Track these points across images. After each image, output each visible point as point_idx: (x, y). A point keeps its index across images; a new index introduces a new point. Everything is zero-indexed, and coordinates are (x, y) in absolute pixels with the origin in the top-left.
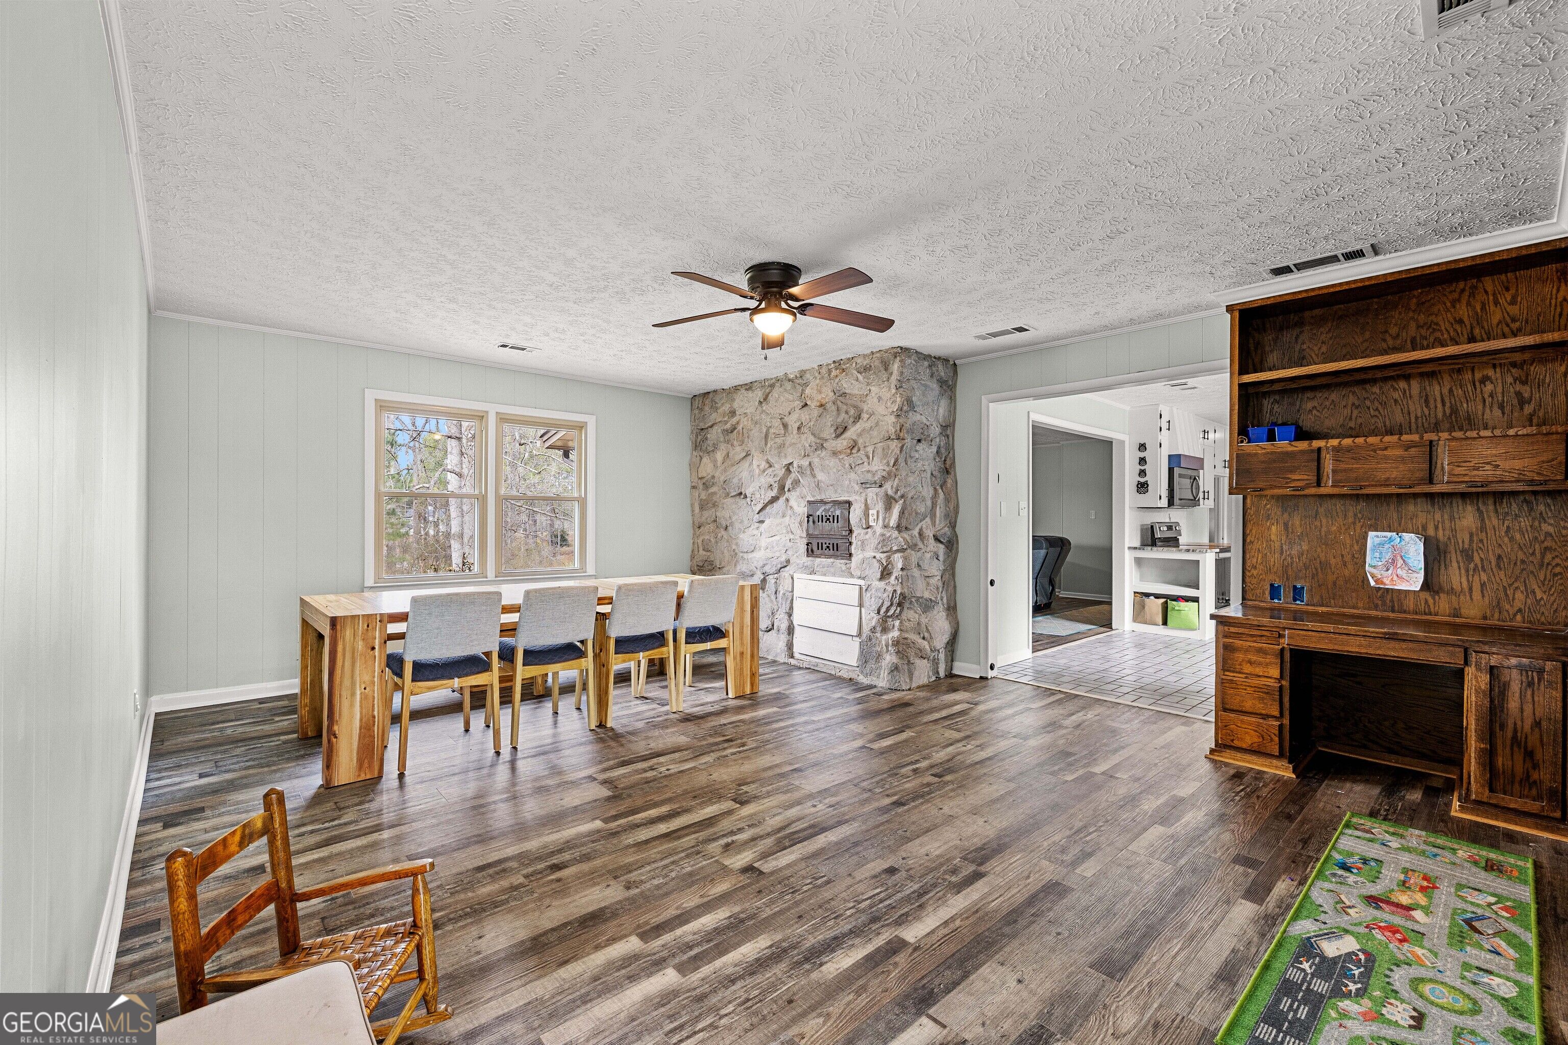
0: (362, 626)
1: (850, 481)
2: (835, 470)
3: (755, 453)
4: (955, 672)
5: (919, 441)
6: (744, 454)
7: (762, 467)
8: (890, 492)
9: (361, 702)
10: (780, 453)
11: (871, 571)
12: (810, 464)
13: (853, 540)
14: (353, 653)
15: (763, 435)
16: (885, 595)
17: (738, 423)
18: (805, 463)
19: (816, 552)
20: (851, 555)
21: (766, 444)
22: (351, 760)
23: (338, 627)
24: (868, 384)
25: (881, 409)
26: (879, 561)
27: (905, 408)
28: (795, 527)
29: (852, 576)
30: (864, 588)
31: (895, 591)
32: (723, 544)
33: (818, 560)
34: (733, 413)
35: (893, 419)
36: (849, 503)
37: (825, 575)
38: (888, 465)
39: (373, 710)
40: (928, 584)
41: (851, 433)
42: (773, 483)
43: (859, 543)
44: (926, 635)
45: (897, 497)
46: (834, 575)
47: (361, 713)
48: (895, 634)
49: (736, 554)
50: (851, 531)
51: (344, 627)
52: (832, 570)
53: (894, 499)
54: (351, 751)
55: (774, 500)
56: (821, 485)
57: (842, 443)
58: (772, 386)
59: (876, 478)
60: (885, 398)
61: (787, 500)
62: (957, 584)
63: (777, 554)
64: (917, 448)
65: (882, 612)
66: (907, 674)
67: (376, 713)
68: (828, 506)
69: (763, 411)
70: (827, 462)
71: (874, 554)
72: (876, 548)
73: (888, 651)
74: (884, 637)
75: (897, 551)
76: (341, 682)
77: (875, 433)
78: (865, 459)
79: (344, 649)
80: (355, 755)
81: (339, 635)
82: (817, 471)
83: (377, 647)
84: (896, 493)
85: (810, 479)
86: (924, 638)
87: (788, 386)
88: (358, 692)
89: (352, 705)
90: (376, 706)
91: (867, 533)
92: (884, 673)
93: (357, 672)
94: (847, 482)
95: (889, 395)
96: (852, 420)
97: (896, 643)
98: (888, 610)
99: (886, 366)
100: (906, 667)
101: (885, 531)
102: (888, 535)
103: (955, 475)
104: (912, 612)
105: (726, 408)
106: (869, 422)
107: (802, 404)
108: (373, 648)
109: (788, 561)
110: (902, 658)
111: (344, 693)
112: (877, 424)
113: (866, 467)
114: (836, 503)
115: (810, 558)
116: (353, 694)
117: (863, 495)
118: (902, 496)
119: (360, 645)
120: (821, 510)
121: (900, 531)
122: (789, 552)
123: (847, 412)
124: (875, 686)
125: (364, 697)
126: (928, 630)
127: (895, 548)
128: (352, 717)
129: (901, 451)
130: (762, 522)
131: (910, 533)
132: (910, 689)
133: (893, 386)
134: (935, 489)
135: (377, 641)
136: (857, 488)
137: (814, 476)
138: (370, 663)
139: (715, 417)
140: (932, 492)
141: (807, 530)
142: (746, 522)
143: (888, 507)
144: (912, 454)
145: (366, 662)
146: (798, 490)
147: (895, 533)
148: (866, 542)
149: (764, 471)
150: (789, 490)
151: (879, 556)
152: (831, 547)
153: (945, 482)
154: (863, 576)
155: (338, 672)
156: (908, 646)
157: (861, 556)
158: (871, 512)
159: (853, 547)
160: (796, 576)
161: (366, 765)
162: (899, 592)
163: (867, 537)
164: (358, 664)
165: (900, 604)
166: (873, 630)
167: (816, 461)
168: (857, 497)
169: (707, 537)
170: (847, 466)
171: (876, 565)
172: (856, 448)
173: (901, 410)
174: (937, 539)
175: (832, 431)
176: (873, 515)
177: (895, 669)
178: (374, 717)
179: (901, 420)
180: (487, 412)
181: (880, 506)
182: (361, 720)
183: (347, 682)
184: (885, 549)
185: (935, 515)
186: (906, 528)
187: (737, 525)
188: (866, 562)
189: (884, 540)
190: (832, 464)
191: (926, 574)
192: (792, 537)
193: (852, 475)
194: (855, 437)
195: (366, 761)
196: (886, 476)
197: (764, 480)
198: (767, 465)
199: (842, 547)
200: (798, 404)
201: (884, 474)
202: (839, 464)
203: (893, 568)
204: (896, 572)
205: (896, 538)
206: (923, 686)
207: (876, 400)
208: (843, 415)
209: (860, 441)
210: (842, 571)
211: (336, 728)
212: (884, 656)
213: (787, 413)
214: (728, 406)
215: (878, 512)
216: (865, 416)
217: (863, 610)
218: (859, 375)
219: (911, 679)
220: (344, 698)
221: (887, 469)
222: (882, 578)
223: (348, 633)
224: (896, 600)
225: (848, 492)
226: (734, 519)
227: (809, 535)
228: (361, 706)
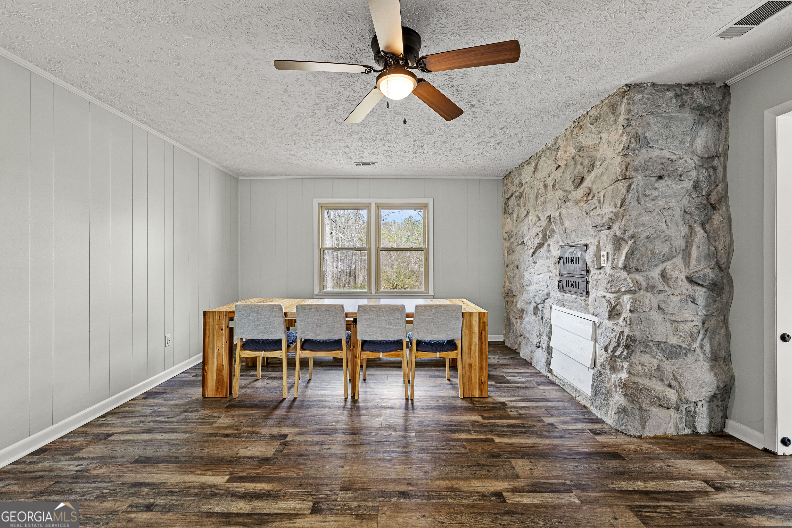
0: (217, 317)
1: (586, 225)
2: (576, 217)
3: (531, 211)
4: (729, 431)
5: (660, 177)
6: (526, 213)
7: (534, 221)
8: (618, 234)
9: (217, 356)
10: (543, 208)
11: (601, 310)
12: (560, 214)
13: (590, 280)
14: (213, 331)
15: (535, 197)
16: (612, 335)
17: (524, 190)
18: (557, 214)
19: (566, 288)
20: (588, 293)
21: (536, 203)
22: (213, 386)
23: (207, 317)
24: (600, 132)
25: (610, 153)
26: (609, 301)
27: (632, 146)
28: (552, 267)
29: (589, 313)
30: (598, 324)
31: (622, 332)
32: (517, 279)
33: (567, 295)
34: (521, 184)
35: (619, 159)
36: (587, 246)
37: (570, 309)
38: (616, 207)
39: (223, 362)
40: (676, 329)
41: (586, 184)
42: (538, 233)
43: (594, 282)
44: (673, 383)
45: (625, 237)
46: (576, 309)
47: (217, 362)
48: (624, 375)
49: (523, 286)
50: (588, 271)
51: (209, 317)
52: (575, 305)
53: (624, 240)
54: (213, 381)
55: (540, 246)
56: (568, 231)
57: (581, 191)
58: (540, 157)
59: (604, 221)
60: (613, 142)
61: (549, 245)
62: (732, 333)
63: (542, 288)
64: (657, 185)
65: (610, 349)
66: (637, 420)
67: (224, 363)
68: (573, 249)
69: (535, 178)
70: (571, 211)
71: (604, 294)
72: (606, 288)
73: (616, 391)
74: (614, 376)
75: (626, 292)
76: (208, 345)
77: (605, 178)
78: (597, 204)
79: (209, 328)
80: (215, 383)
81: (207, 321)
82: (564, 219)
83: (224, 329)
84: (624, 233)
85: (559, 227)
86: (670, 386)
87: (548, 152)
88: (216, 352)
89: (213, 357)
90: (224, 360)
91: (600, 273)
92: (612, 412)
93: (215, 341)
94: (584, 227)
95: (616, 137)
96: (586, 169)
97: (624, 385)
98: (614, 350)
99: (613, 109)
100: (637, 412)
101: (614, 272)
102: (617, 275)
103: (728, 210)
104: (648, 356)
105: (516, 181)
106: (601, 168)
107: (556, 166)
108: (222, 330)
109: (549, 294)
110: (632, 402)
111: (209, 351)
112: (607, 169)
113: (598, 211)
114: (578, 246)
115: (562, 293)
116: (214, 352)
117: (597, 238)
118: (632, 237)
119: (216, 327)
120: (568, 253)
121: (629, 273)
122: (549, 287)
123: (582, 164)
124: (603, 422)
125: (219, 354)
126: (675, 378)
127: (623, 289)
128: (213, 363)
129: (628, 191)
130: (535, 263)
131: (645, 274)
132: (640, 437)
133: (620, 127)
134: (691, 228)
135: (224, 326)
136: (592, 231)
137: (562, 224)
138: (221, 337)
139: (513, 189)
140: (684, 230)
141: (559, 270)
142: (527, 263)
143: (617, 248)
144: (648, 193)
145: (219, 336)
146: (555, 236)
147: (624, 274)
148: (599, 282)
149: (535, 224)
150: (549, 237)
151: (608, 295)
152: (574, 284)
153: (710, 219)
154: (596, 313)
155: (207, 340)
156: (640, 391)
157: (595, 295)
158: (602, 253)
159: (590, 285)
160: (553, 307)
161: (220, 390)
162: (626, 334)
163: (600, 277)
164: (215, 337)
165: (627, 347)
166: (603, 366)
167: (564, 211)
168: (592, 240)
169: (509, 274)
170: (584, 212)
171: (606, 304)
172: (591, 195)
173: (628, 148)
174: (691, 280)
175: (571, 183)
176: (603, 256)
177: (622, 411)
178: (223, 365)
179: (628, 160)
180: (371, 204)
181: (609, 248)
182: (217, 366)
183: (211, 346)
184: (613, 290)
185: (689, 255)
186: (637, 269)
187: (523, 265)
188: (597, 300)
189: (613, 281)
190: (574, 213)
191: (674, 319)
192: (551, 275)
193: (588, 221)
194: (590, 186)
195: (220, 387)
196: (613, 217)
197: (536, 230)
198: (537, 219)
199: (582, 285)
200: (555, 166)
201: (611, 215)
202: (579, 211)
203: (622, 309)
204: (625, 314)
205: (625, 279)
206: (664, 438)
207: (606, 145)
208: (579, 167)
209: (594, 188)
210: (582, 307)
211: (206, 368)
212: (614, 394)
213: (548, 176)
214: (518, 179)
215: (608, 254)
216: (598, 163)
217: (597, 345)
218: (592, 127)
219: (643, 427)
220: (209, 354)
221: (615, 210)
222: (611, 317)
223: (211, 320)
224: (623, 342)
225: (586, 236)
226: (521, 260)
227: (561, 274)
228: (217, 359)
